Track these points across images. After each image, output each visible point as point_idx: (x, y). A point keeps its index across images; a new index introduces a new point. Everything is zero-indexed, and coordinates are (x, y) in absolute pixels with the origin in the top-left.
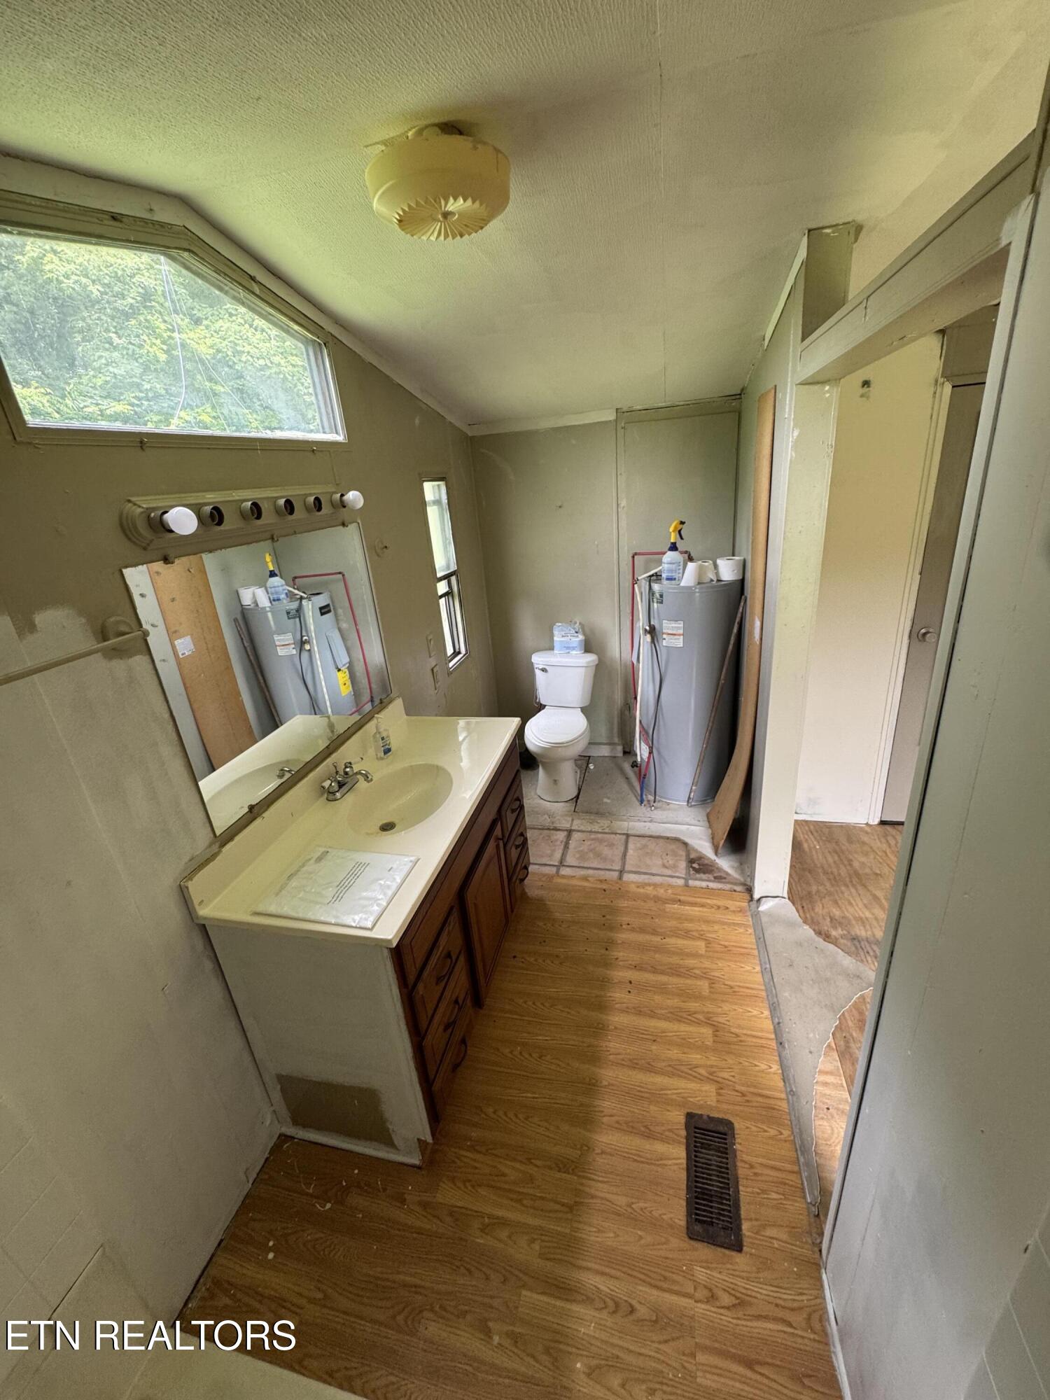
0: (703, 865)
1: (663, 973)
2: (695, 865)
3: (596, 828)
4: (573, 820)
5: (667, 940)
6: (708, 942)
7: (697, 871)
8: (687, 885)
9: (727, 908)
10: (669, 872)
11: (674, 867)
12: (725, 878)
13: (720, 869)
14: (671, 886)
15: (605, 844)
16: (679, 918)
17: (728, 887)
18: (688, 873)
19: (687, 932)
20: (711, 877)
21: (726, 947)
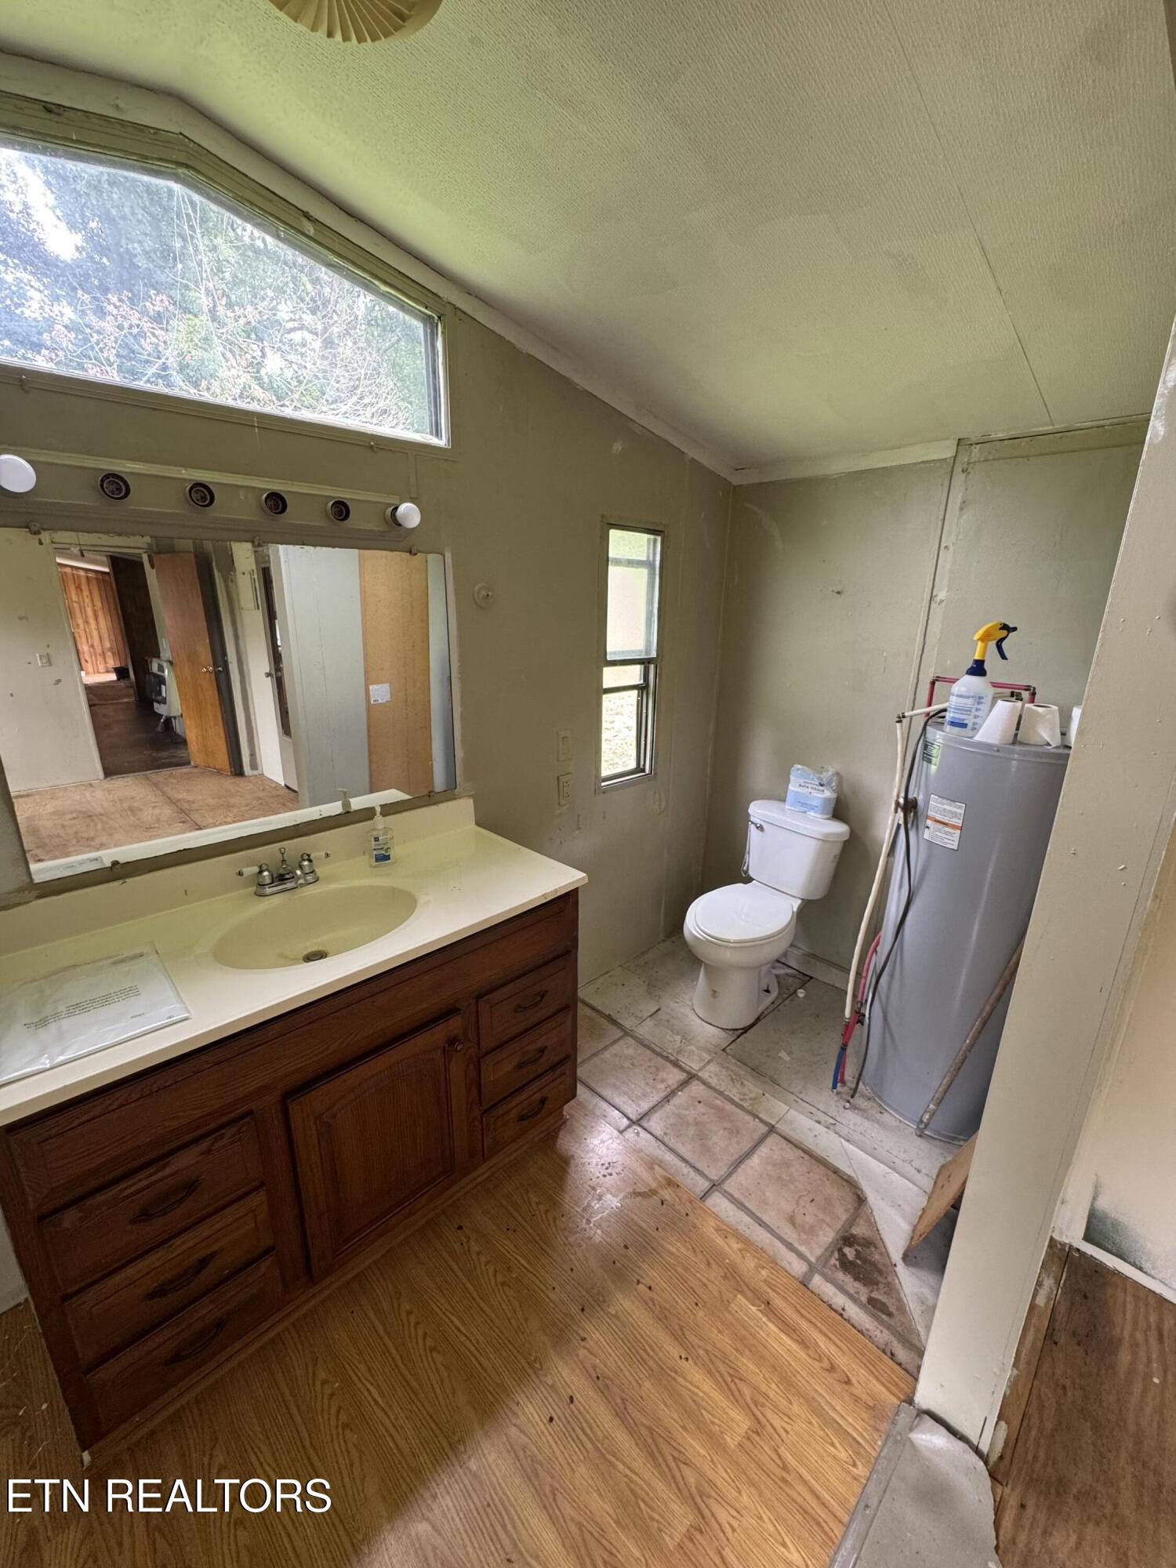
0: (865, 1261)
1: (631, 1428)
2: (849, 1252)
3: (734, 1093)
4: (709, 1062)
5: (688, 1366)
6: (758, 1428)
7: (846, 1265)
8: (804, 1283)
9: (848, 1382)
10: (790, 1235)
11: (810, 1231)
12: (890, 1315)
13: (892, 1289)
14: (774, 1263)
15: (727, 1125)
16: (742, 1339)
17: (882, 1336)
18: (824, 1260)
19: (736, 1375)
20: (864, 1294)
21: (785, 1467)
